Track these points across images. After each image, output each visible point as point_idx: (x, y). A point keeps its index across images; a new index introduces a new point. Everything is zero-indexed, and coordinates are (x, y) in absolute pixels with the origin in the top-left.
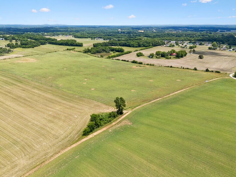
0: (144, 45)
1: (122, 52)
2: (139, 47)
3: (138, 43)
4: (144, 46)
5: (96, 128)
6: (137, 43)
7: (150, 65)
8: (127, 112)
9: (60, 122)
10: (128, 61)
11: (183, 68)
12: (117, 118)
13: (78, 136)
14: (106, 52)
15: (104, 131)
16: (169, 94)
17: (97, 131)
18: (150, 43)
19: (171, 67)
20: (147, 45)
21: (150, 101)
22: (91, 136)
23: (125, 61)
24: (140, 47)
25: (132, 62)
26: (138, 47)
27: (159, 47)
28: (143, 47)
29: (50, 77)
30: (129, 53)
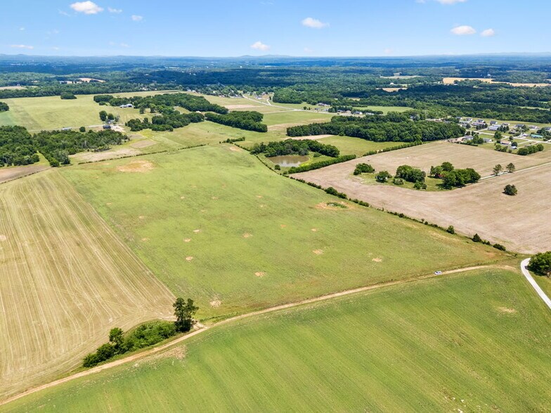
0: (401, 137)
1: (333, 156)
2: (389, 141)
3: (388, 132)
4: (402, 139)
5: (118, 354)
6: (383, 132)
7: (361, 203)
8: (199, 329)
9: (77, 327)
10: (319, 188)
11: (426, 223)
12: (170, 338)
13: (77, 365)
14: (300, 153)
15: (126, 364)
16: (321, 296)
17: (114, 360)
18: (416, 133)
19: (401, 216)
20: (408, 138)
21: (265, 308)
22: (96, 369)
23: (314, 186)
24: (392, 141)
25: (326, 191)
26: (386, 141)
27: (440, 142)
28: (399, 141)
29: (140, 217)
30: (348, 160)
